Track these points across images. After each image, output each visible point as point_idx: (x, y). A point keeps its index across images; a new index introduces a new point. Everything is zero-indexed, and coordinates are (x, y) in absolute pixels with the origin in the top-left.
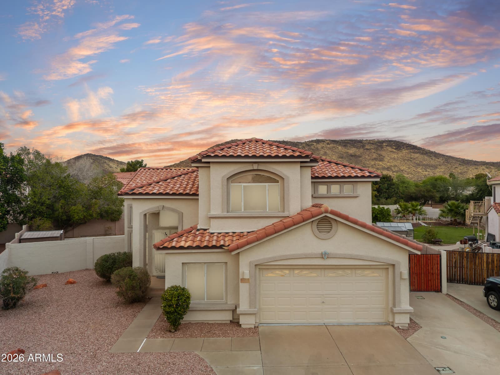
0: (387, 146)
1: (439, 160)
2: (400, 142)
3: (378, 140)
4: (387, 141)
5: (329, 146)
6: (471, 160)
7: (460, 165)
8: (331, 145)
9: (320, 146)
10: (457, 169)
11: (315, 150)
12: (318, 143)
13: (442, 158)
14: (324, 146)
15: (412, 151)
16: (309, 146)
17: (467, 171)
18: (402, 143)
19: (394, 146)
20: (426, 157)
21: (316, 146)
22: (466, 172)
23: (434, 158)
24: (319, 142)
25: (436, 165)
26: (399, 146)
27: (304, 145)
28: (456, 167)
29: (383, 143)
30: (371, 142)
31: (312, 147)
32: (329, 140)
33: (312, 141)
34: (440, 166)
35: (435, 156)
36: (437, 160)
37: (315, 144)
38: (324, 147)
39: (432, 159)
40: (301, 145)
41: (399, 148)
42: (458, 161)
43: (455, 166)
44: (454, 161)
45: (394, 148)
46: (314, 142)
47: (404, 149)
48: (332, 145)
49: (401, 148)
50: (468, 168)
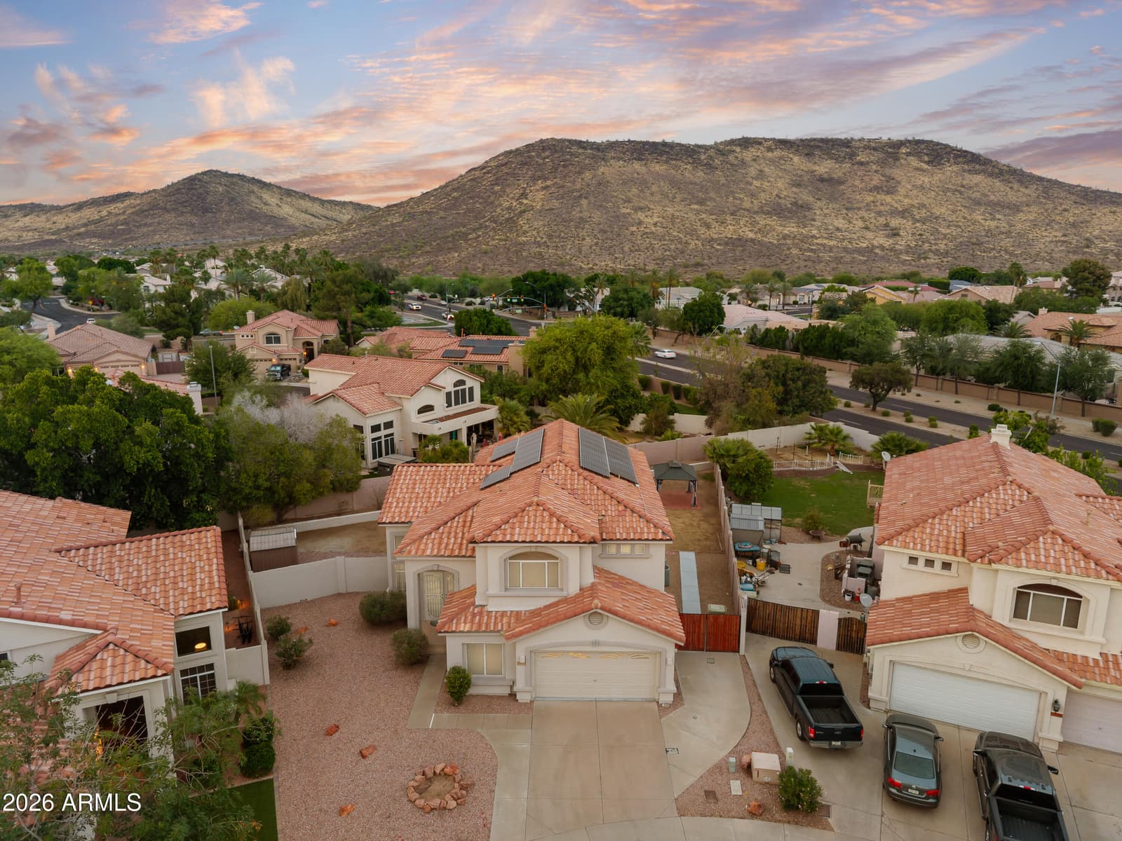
0: (908, 154)
1: (1027, 191)
2: (941, 144)
3: (889, 139)
4: (909, 141)
5: (770, 155)
6: (1105, 192)
7: (1075, 203)
8: (775, 153)
9: (748, 155)
10: (1066, 213)
11: (736, 166)
12: (746, 148)
13: (1035, 187)
14: (759, 154)
15: (966, 167)
16: (723, 155)
17: (1089, 219)
18: (947, 146)
19: (927, 154)
20: (998, 184)
21: (739, 156)
22: (1087, 222)
23: (1016, 186)
24: (750, 143)
25: (1018, 204)
26: (938, 155)
27: (712, 152)
28: (1065, 210)
29: (899, 148)
30: (873, 145)
31: (731, 158)
32: (771, 139)
33: (732, 142)
34: (1027, 205)
35: (1020, 181)
36: (1023, 190)
37: (738, 149)
38: (758, 156)
39: (1011, 188)
40: (705, 153)
41: (936, 160)
42: (1073, 194)
43: (1064, 207)
44: (1063, 195)
45: (926, 159)
46: (735, 145)
47: (948, 162)
48: (778, 153)
49: (941, 160)
50: (1093, 211)
